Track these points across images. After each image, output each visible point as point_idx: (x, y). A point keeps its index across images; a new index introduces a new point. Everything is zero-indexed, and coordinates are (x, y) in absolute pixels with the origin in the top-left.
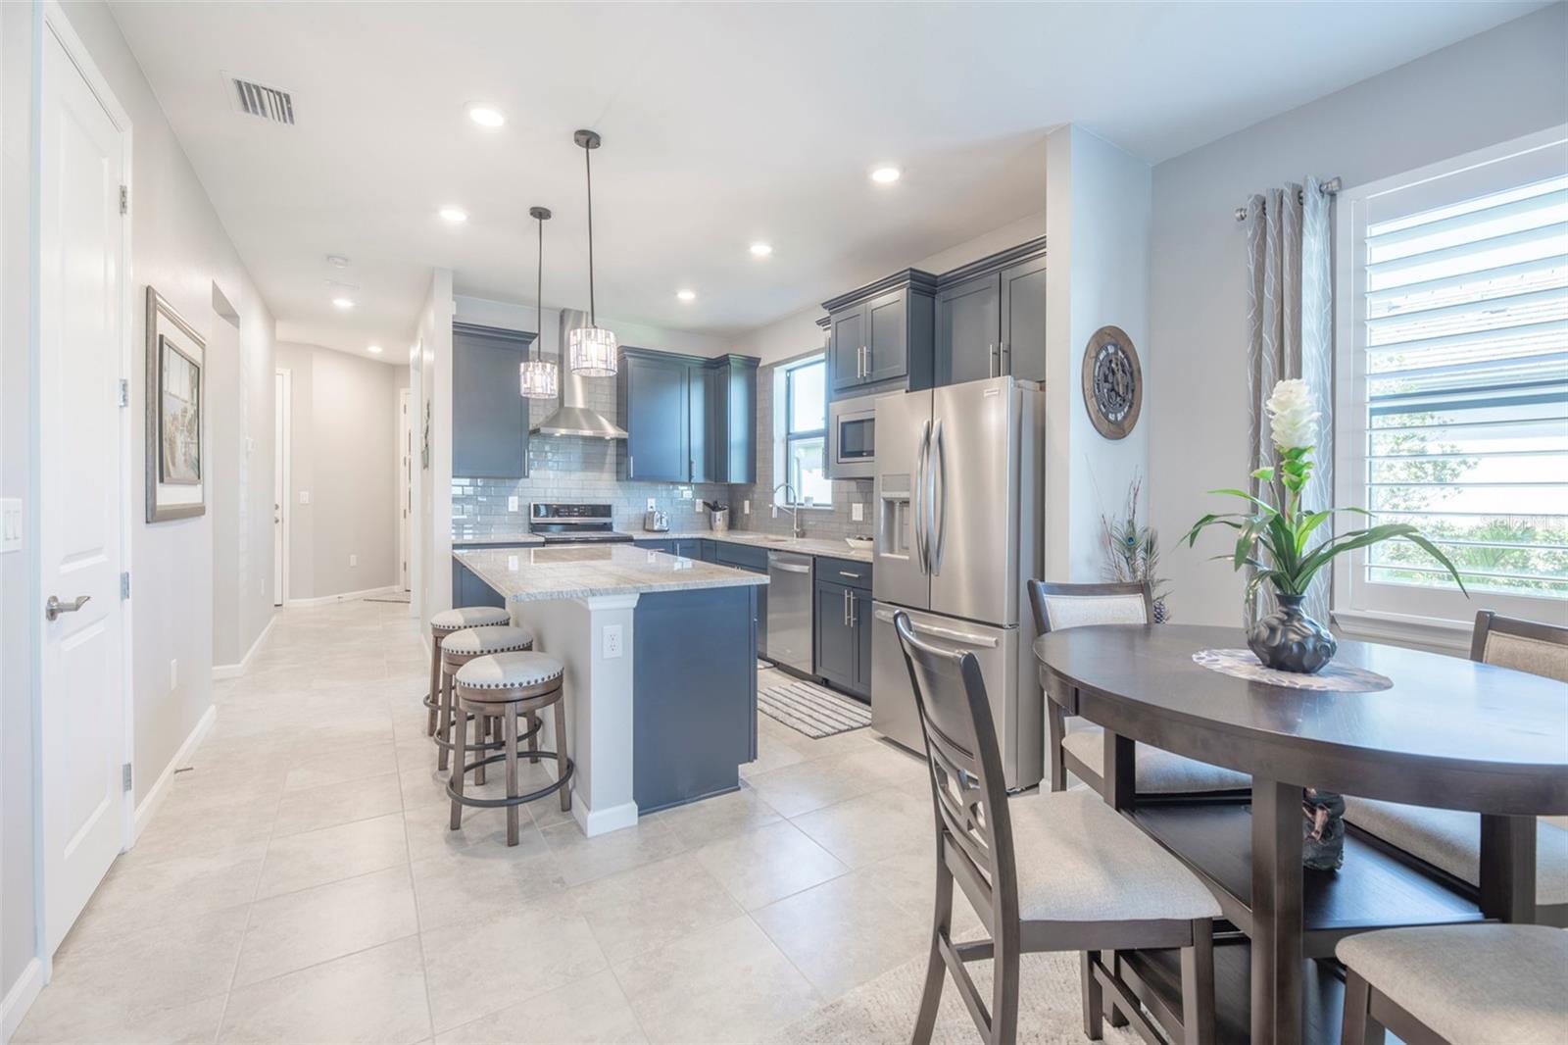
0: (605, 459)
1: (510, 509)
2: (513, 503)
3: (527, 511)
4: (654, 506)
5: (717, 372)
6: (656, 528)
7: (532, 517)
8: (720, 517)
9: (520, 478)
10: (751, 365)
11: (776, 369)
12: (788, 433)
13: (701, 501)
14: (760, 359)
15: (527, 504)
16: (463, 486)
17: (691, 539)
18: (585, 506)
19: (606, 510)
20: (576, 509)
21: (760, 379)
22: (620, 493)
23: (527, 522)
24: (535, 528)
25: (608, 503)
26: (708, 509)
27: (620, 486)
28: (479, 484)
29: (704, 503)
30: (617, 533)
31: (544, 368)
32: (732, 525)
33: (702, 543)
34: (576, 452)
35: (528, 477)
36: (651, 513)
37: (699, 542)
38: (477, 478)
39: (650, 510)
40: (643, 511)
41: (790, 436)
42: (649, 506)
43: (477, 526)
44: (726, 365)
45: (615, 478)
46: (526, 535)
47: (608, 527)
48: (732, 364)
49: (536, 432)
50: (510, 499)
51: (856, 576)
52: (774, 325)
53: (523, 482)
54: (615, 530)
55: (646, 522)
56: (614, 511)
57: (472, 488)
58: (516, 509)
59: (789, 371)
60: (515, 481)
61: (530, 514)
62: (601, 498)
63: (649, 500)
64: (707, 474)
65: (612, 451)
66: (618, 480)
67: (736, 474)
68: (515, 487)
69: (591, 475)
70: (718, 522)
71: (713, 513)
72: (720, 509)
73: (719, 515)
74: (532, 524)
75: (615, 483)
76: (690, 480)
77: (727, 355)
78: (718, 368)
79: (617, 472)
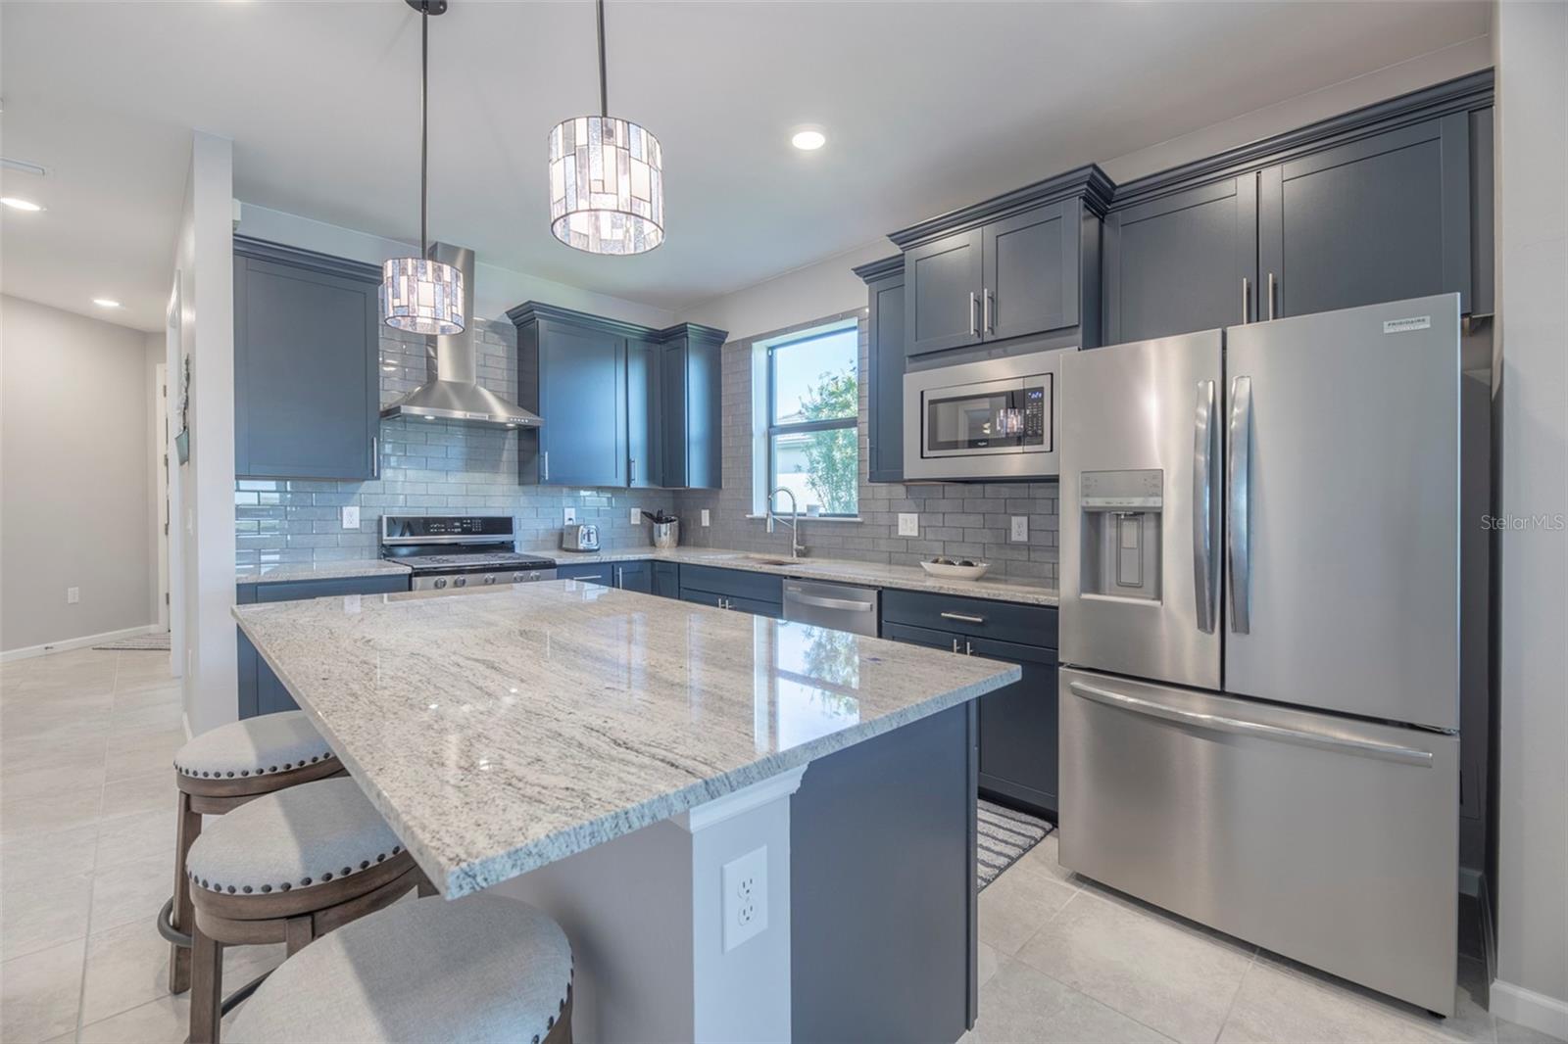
0: (500, 455)
1: (346, 525)
2: (351, 516)
3: (375, 528)
4: (573, 517)
5: (664, 348)
6: (582, 546)
7: (385, 537)
8: (666, 532)
9: (364, 480)
10: (715, 339)
11: (755, 345)
12: (771, 425)
13: (639, 510)
14: (727, 333)
15: (376, 518)
16: (258, 492)
17: (639, 561)
18: (471, 519)
19: (504, 525)
20: (457, 524)
21: (726, 358)
22: (524, 501)
23: (376, 543)
24: (388, 552)
25: (506, 514)
26: (647, 521)
27: (524, 492)
28: (289, 489)
29: (643, 513)
30: (521, 556)
31: (438, 272)
32: (681, 541)
33: (653, 566)
34: (456, 446)
35: (378, 478)
36: (571, 527)
37: (649, 564)
38: (285, 479)
39: (567, 523)
40: (558, 525)
41: (772, 430)
42: (566, 519)
43: (286, 549)
44: (683, 336)
45: (517, 482)
46: (375, 562)
47: (508, 547)
48: (690, 336)
49: (391, 413)
50: (346, 510)
51: (980, 620)
52: (754, 289)
53: (367, 486)
54: (517, 550)
55: (564, 539)
56: (516, 525)
57: (277, 495)
58: (356, 524)
59: (772, 348)
60: (355, 485)
61: (380, 532)
62: (495, 510)
63: (567, 510)
64: (651, 475)
65: (511, 444)
66: (520, 484)
67: (695, 476)
68: (354, 493)
69: (478, 477)
70: (663, 537)
71: (656, 525)
72: (668, 521)
73: (664, 527)
74: (383, 545)
75: (517, 487)
76: (629, 485)
77: (686, 323)
78: (664, 342)
79: (520, 473)
